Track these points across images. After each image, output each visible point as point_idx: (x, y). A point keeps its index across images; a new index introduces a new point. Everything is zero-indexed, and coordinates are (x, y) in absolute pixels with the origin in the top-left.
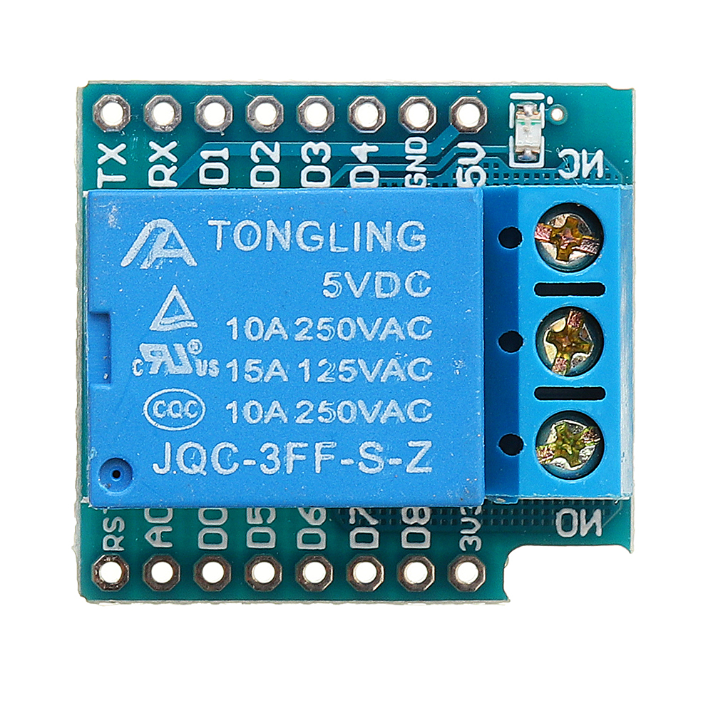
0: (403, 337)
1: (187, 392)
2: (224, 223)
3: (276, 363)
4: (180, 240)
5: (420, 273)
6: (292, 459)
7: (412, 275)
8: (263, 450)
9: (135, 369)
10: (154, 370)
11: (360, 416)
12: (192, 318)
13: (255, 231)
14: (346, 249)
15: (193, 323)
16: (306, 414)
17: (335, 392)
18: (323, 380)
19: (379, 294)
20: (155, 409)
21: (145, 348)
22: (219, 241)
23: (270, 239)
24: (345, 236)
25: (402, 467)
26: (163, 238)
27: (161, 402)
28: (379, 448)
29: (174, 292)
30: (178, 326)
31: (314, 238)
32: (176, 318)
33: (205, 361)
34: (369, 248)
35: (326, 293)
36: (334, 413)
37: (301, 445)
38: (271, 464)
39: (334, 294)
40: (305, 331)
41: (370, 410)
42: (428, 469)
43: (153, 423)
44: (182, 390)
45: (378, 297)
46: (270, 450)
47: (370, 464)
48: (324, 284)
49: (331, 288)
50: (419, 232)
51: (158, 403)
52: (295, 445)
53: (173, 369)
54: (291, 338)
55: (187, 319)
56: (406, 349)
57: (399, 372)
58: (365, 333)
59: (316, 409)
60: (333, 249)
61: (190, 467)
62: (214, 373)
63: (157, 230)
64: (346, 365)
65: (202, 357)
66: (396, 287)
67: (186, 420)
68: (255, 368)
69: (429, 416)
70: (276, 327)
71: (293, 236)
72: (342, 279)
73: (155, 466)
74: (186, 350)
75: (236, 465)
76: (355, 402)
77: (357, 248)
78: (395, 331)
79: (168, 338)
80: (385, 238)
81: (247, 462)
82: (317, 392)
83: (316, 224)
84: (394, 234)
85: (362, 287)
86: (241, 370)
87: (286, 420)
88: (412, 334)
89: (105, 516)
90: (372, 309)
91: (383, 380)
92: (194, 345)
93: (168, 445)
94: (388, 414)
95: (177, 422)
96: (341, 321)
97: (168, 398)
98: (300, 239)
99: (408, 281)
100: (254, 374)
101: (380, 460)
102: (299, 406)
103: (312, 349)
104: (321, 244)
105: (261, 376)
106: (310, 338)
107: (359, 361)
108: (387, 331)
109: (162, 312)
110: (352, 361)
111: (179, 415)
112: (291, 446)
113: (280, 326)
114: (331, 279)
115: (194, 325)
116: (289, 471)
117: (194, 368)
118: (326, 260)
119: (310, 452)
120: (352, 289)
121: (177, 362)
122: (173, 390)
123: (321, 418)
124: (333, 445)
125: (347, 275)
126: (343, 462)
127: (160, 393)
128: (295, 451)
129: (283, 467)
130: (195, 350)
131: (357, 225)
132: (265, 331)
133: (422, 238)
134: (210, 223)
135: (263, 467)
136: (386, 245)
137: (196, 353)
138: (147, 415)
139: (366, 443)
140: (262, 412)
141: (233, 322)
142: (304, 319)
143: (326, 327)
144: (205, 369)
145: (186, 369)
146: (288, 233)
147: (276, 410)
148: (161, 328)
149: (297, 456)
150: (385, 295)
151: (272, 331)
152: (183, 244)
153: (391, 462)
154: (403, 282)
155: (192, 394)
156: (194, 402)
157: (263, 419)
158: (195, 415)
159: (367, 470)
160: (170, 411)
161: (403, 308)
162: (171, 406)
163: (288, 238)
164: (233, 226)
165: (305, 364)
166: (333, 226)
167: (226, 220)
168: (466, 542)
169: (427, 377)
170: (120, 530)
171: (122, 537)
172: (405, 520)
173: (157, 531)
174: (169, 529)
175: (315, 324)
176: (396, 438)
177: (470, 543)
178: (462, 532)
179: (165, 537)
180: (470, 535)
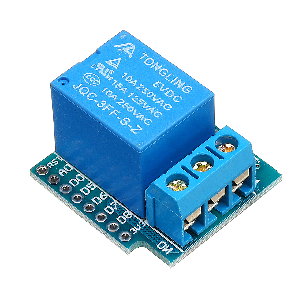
0: (161, 106)
1: (99, 78)
2: (147, 56)
3: (126, 89)
4: (133, 51)
5: (180, 97)
6: (106, 108)
7: (178, 96)
8: (102, 101)
9: (93, 66)
10: (96, 69)
11: (133, 112)
13: (152, 62)
14: (169, 80)
16: (120, 102)
17: (132, 103)
18: (133, 100)
19: (166, 94)
20: (88, 76)
21: (100, 64)
22: (141, 58)
23: (154, 66)
24: (171, 78)
26: (130, 48)
27: (90, 76)
28: (129, 121)
29: (119, 59)
30: (112, 66)
31: (164, 73)
32: (114, 64)
33: (110, 76)
34: (174, 84)
35: (154, 85)
36: (127, 107)
37: (112, 107)
38: (100, 105)
40: (140, 88)
41: (137, 113)
42: (136, 133)
43: (84, 78)
46: (104, 103)
47: (123, 122)
48: (156, 83)
49: (156, 85)
50: (190, 90)
52: (111, 106)
53: (101, 72)
54: (135, 87)
55: (116, 66)
56: (159, 109)
57: (152, 111)
58: (153, 98)
59: (124, 103)
60: (166, 78)
61: (82, 92)
62: (110, 80)
63: (130, 46)
64: (141, 101)
66: (172, 96)
67: (92, 83)
68: (120, 86)
69: (149, 124)
71: (159, 69)
72: (161, 85)
74: (108, 71)
75: (92, 99)
76: (135, 109)
77: (172, 82)
78: (161, 103)
79: (107, 66)
80: (180, 85)
81: (95, 101)
82: (128, 101)
83: (168, 71)
84: (184, 86)
85: (163, 90)
86: (116, 84)
87: (114, 100)
88: (164, 106)
89: (55, 159)
90: (161, 95)
91: (147, 110)
92: (112, 72)
93: (82, 84)
94: (140, 117)
95: (90, 82)
96: (151, 92)
97: (93, 76)
98: (160, 71)
99: (176, 96)
101: (126, 124)
102: (121, 100)
103: (137, 92)
104: (164, 75)
105: (119, 88)
108: (159, 102)
109: (112, 61)
110: (144, 101)
111: (92, 81)
112: (109, 105)
113: (135, 83)
114: (158, 83)
115: (116, 68)
116: (103, 110)
117: (106, 76)
118: (162, 79)
119: (112, 110)
120: (161, 88)
121: (104, 71)
122: (96, 76)
123: (123, 106)
124: (119, 112)
125: (163, 85)
126: (118, 117)
127: (93, 74)
129: (103, 108)
131: (177, 78)
132: (131, 81)
134: (144, 53)
135: (98, 104)
136: (179, 87)
137: (110, 73)
138: (84, 76)
139: (127, 118)
141: (126, 74)
142: (143, 86)
143: (146, 91)
144: (108, 78)
145: (104, 74)
146: (159, 68)
147: (115, 97)
148: (108, 63)
149: (108, 108)
151: (133, 82)
152: (133, 52)
153: (129, 126)
154: (174, 96)
155: (99, 80)
156: (98, 81)
157: (110, 96)
158: (95, 84)
159: (121, 123)
160: (90, 79)
161: (168, 100)
162: (92, 78)
163: (158, 69)
164: (148, 58)
165: (132, 94)
166: (171, 74)
168: (133, 230)
169: (157, 117)
170: (55, 164)
171: (54, 166)
172: (124, 214)
173: (63, 171)
174: (67, 173)
175: (144, 88)
176: (135, 122)
177: (133, 231)
178: (134, 227)
179: (64, 173)
180: (135, 229)
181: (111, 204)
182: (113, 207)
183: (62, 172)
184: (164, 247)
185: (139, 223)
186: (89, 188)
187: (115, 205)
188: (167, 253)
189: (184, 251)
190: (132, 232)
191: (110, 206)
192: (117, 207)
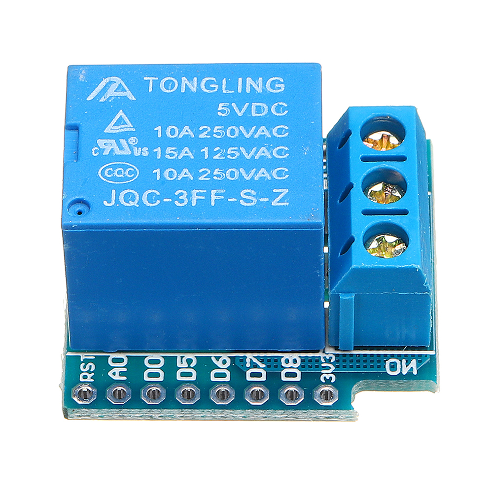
0: (269, 136)
1: (128, 164)
2: (154, 79)
3: (187, 149)
4: (125, 87)
5: (280, 104)
6: (195, 199)
7: (276, 104)
8: (176, 194)
9: (94, 152)
10: (106, 153)
11: (241, 177)
12: (132, 126)
13: (174, 83)
14: (233, 91)
15: (132, 129)
16: (205, 175)
17: (225, 164)
18: (217, 158)
19: (254, 114)
20: (106, 172)
21: (101, 142)
22: (151, 88)
23: (183, 87)
24: (232, 85)
25: (269, 203)
26: (114, 86)
27: (110, 169)
28: (253, 192)
29: (121, 113)
30: (123, 130)
31: (212, 86)
32: (121, 126)
33: (140, 149)
34: (248, 91)
35: (220, 114)
36: (224, 175)
37: (202, 191)
38: (182, 201)
39: (225, 114)
40: (206, 133)
41: (248, 173)
42: (286, 204)
43: (105, 180)
44: (124, 163)
45: (253, 115)
46: (182, 194)
47: (247, 201)
48: (219, 109)
49: (223, 111)
50: (280, 83)
51: (108, 170)
52: (198, 191)
53: (118, 152)
54: (196, 136)
56: (272, 142)
57: (267, 154)
58: (245, 134)
59: (212, 173)
60: (224, 92)
61: (128, 203)
62: (146, 154)
63: (110, 83)
64: (232, 150)
65: (137, 146)
66: (265, 110)
67: (127, 179)
68: (172, 152)
69: (287, 176)
70: (187, 131)
71: (199, 85)
72: (230, 107)
73: (105, 203)
74: (127, 143)
75: (158, 202)
76: (238, 169)
77: (240, 91)
78: (264, 133)
79: (116, 137)
80: (258, 86)
81: (165, 200)
82: (212, 164)
83: (214, 79)
84: (264, 84)
85: (243, 111)
86: (163, 153)
87: (192, 179)
88: (275, 135)
89: (82, 362)
90: (249, 122)
91: (257, 158)
92: (133, 140)
93: (114, 191)
94: (259, 175)
95: (121, 179)
96: (229, 128)
97: (115, 167)
98: (203, 87)
99: (273, 107)
100: (171, 155)
101: (254, 199)
102: (201, 171)
103: (211, 143)
104: (216, 89)
105: (176, 156)
106: (208, 137)
107: (241, 148)
108: (259, 133)
109: (113, 123)
110: (236, 148)
111: (122, 176)
112: (195, 192)
113: (189, 130)
114: (223, 107)
116: (194, 205)
117: (133, 152)
118: (220, 97)
119: (208, 196)
120: (237, 112)
121: (121, 148)
122: (118, 163)
123: (215, 178)
124: (223, 191)
125: (233, 105)
126: (229, 200)
127: (110, 164)
128: (198, 194)
129: (190, 202)
130: (133, 143)
131: (240, 79)
132: (179, 133)
133: (282, 86)
134: (145, 78)
135: (177, 203)
136: (259, 90)
137: (134, 144)
138: (100, 176)
139: (245, 190)
140: (176, 174)
141: (159, 128)
142: (205, 127)
143: (219, 131)
144: (140, 152)
145: (127, 152)
146: (195, 84)
147: (186, 173)
148: (112, 132)
149: (199, 197)
150: (258, 115)
151: (184, 133)
152: (127, 89)
153: (262, 200)
154: (270, 108)
155: (131, 165)
156: (132, 169)
157: (177, 177)
158: (132, 176)
159: (245, 204)
160: (116, 174)
161: (270, 121)
162: (116, 171)
163: (195, 86)
164: (159, 80)
165: (206, 150)
166: (224, 80)
167: (155, 77)
168: (325, 377)
169: (285, 156)
170: (91, 370)
171: (93, 374)
172: (284, 365)
173: (117, 371)
174: (125, 370)
175: (212, 129)
176: (265, 188)
177: (328, 378)
178: (322, 372)
179: (122, 374)
180: (328, 374)
181: (248, 365)
182: (256, 366)
183: (117, 374)
184: (399, 366)
185: (323, 360)
186: (187, 366)
187: (255, 360)
188: (415, 373)
189: (434, 351)
190: (328, 382)
191: (249, 368)
192: (262, 361)
